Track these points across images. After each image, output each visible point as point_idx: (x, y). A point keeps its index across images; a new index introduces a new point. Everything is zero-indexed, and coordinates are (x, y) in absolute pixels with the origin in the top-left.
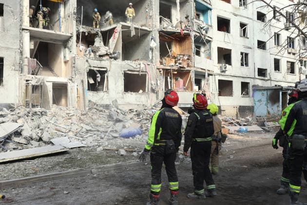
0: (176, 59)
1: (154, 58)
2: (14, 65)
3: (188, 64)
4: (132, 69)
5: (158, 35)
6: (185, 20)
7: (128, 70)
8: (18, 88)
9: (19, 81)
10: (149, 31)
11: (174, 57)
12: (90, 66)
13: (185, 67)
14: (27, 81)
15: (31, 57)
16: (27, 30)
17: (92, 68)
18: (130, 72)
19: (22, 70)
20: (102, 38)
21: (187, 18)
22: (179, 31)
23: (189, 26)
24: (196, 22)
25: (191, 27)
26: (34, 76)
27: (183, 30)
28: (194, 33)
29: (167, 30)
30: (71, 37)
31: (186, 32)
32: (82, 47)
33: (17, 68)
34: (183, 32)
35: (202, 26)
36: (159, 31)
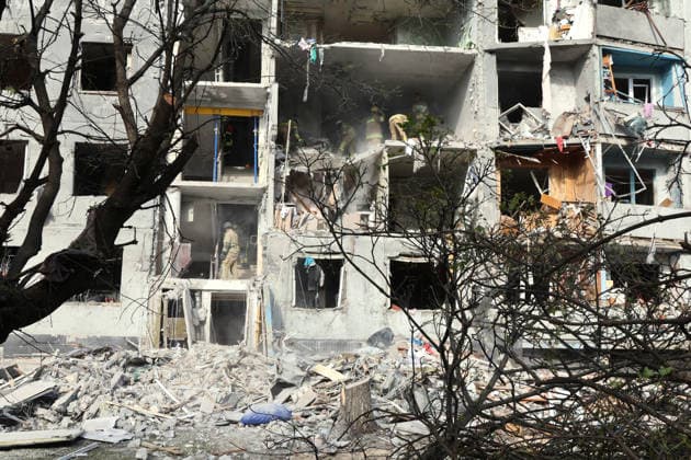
0: (560, 215)
2: (141, 261)
3: (584, 228)
6: (585, 106)
9: (150, 291)
11: (554, 211)
14: (165, 290)
18: (407, 260)
19: (159, 272)
22: (553, 141)
23: (586, 125)
24: (608, 110)
25: (592, 127)
26: (178, 281)
27: (566, 138)
28: (603, 140)
29: (514, 144)
30: (264, 190)
31: (572, 140)
32: (285, 209)
33: (147, 265)
34: (565, 142)
35: (627, 119)
36: (494, 149)
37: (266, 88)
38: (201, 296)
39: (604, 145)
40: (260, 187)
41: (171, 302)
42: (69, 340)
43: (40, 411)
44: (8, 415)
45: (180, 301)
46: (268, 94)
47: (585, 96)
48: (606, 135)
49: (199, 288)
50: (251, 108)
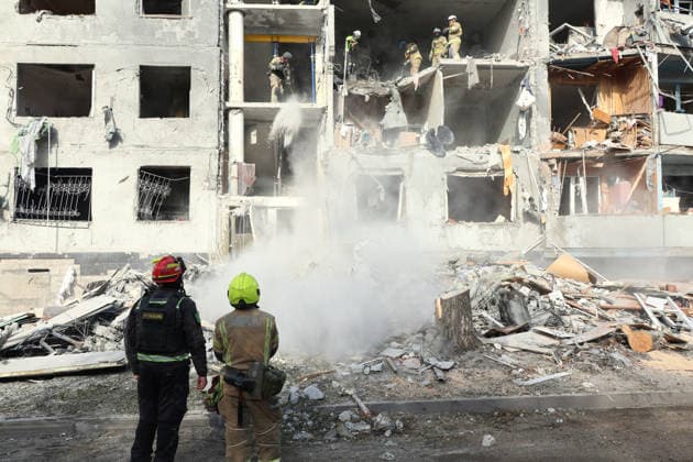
0: (609, 129)
1: (534, 134)
2: (208, 180)
3: (639, 138)
4: (471, 166)
5: (546, 73)
6: (636, 20)
7: (457, 170)
8: (214, 223)
9: (218, 209)
10: (522, 68)
11: (603, 125)
12: (362, 169)
13: (629, 147)
14: (232, 208)
15: (245, 161)
16: (237, 108)
18: (463, 175)
19: (226, 189)
21: (640, 13)
22: (608, 53)
23: (641, 35)
24: (664, 20)
25: (647, 37)
26: (245, 198)
27: (621, 49)
28: (659, 50)
29: (568, 57)
30: (324, 110)
31: (628, 52)
32: (345, 128)
33: (214, 183)
34: (621, 54)
35: (684, 28)
36: (548, 64)
37: (322, 10)
38: (266, 213)
39: (661, 56)
40: (320, 107)
41: (238, 219)
42: (142, 257)
43: (99, 329)
44: (59, 335)
45: (247, 217)
46: (324, 17)
47: (637, 9)
48: (661, 45)
49: (265, 204)
50: (307, 34)
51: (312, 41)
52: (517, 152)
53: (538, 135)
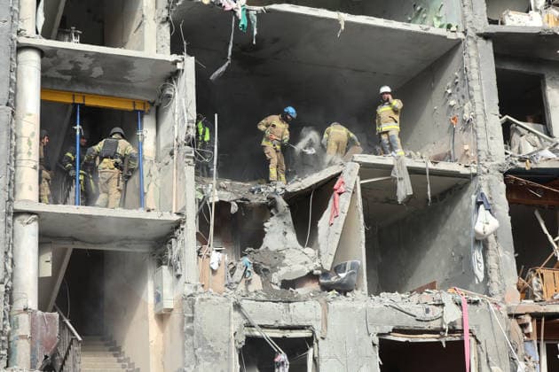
1: (494, 276)
4: (410, 323)
5: (503, 186)
7: (395, 331)
12: (250, 325)
15: (40, 308)
16: (30, 213)
17: (257, 333)
18: (401, 338)
20: (289, 219)
29: (535, 166)
32: (216, 256)
36: (505, 174)
37: (176, 63)
50: (132, 96)
51: (139, 107)
52: (476, 303)
53: (501, 278)
